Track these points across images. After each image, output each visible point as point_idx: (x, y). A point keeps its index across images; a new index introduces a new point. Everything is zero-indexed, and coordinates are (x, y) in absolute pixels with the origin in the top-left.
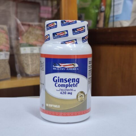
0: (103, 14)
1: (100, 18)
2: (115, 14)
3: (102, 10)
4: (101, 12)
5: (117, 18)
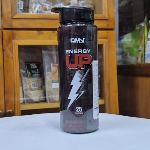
1: (139, 56)
3: (140, 50)
5: (148, 56)
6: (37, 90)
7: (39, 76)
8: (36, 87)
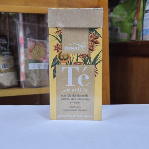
0: (135, 28)
1: (133, 32)
2: (144, 28)
3: (135, 24)
4: (134, 25)
6: (8, 72)
7: (10, 54)
8: (7, 68)
